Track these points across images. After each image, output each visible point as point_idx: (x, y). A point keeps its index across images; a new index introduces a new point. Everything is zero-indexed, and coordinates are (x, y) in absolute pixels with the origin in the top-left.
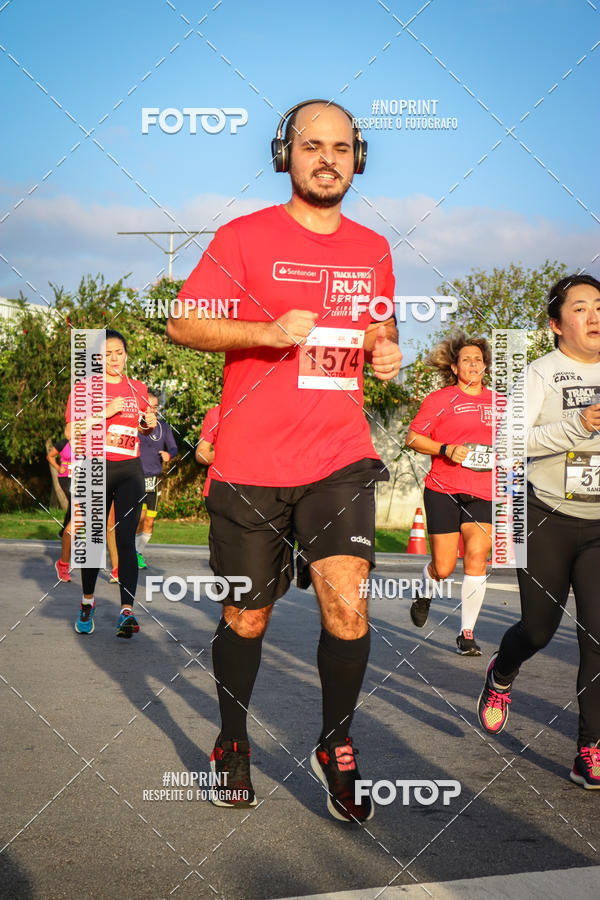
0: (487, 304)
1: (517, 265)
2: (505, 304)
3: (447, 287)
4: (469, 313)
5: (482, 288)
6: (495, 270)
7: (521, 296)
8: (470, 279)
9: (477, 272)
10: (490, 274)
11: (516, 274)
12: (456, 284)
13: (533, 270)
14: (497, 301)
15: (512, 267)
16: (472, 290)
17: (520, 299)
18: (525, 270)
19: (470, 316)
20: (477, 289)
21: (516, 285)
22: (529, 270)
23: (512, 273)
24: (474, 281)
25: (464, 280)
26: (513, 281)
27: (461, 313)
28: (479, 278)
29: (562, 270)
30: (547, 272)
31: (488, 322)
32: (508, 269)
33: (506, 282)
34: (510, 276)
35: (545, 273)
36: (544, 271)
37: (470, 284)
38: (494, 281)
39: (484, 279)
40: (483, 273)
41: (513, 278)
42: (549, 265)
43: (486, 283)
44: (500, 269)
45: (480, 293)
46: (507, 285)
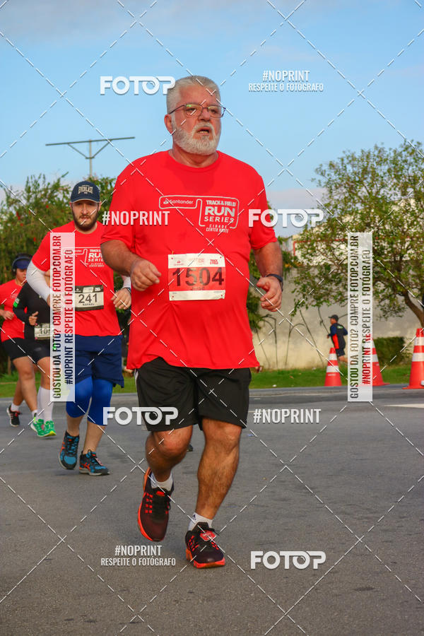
0: (357, 179)
1: (380, 146)
2: (373, 179)
3: (323, 168)
4: (343, 188)
5: (353, 166)
6: (362, 151)
7: (385, 171)
8: (342, 160)
9: (348, 154)
10: (358, 155)
11: (380, 151)
12: (331, 165)
13: (394, 148)
14: (366, 176)
15: (376, 147)
16: (345, 170)
17: (384, 174)
18: (387, 149)
19: (344, 191)
20: (349, 168)
21: (379, 163)
22: (390, 149)
23: (376, 153)
24: (346, 161)
25: (337, 161)
26: (377, 159)
27: (337, 188)
28: (350, 159)
29: (418, 147)
30: (406, 149)
31: (359, 194)
32: (372, 150)
33: (372, 160)
34: (375, 156)
35: (404, 151)
36: (403, 149)
37: (343, 164)
38: (362, 160)
39: (354, 159)
40: (353, 154)
41: (378, 157)
42: (407, 144)
43: (356, 162)
44: (366, 150)
45: (351, 171)
46: (373, 163)
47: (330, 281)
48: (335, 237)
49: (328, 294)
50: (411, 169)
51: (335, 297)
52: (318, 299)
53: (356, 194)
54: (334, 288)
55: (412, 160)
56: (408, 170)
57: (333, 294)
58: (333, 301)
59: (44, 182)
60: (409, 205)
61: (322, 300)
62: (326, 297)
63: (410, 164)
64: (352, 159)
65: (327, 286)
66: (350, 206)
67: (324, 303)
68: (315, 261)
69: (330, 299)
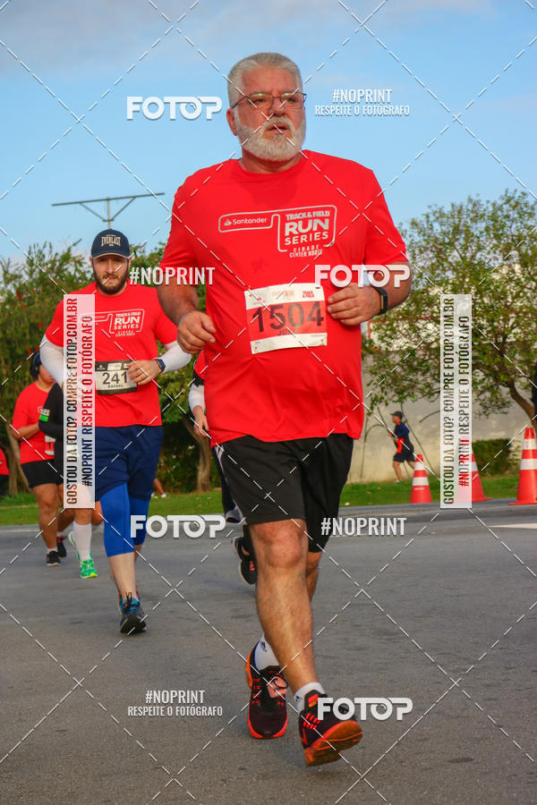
0: (447, 240)
1: (475, 198)
2: (466, 239)
3: (404, 227)
4: (429, 252)
5: (442, 224)
6: (453, 205)
7: (483, 230)
8: (428, 216)
9: (434, 209)
10: (447, 209)
11: (475, 205)
12: (414, 224)
13: (492, 201)
14: (458, 237)
15: (470, 200)
16: (432, 229)
17: (481, 233)
18: (483, 202)
19: (431, 256)
20: (436, 226)
21: (474, 220)
23: (470, 207)
24: (432, 218)
25: (421, 218)
26: (472, 215)
27: (421, 252)
28: (437, 215)
29: (523, 198)
30: (508, 201)
31: (450, 260)
32: (465, 203)
33: (465, 216)
34: (468, 210)
35: (505, 203)
36: (504, 201)
37: (428, 221)
38: (453, 216)
39: (442, 215)
40: (441, 209)
41: (472, 212)
42: (509, 195)
43: (445, 219)
44: (458, 204)
45: (439, 231)
46: (466, 219)
47: (416, 370)
48: (421, 313)
49: (413, 387)
50: (514, 226)
51: (421, 391)
52: (400, 392)
53: (446, 260)
54: (421, 378)
55: (516, 216)
56: (511, 227)
57: (419, 386)
58: (419, 395)
59: (51, 252)
60: (513, 271)
61: (405, 394)
62: (411, 391)
63: (513, 220)
64: (441, 215)
65: (411, 377)
66: (439, 275)
67: (408, 398)
68: (395, 346)
69: (416, 393)
